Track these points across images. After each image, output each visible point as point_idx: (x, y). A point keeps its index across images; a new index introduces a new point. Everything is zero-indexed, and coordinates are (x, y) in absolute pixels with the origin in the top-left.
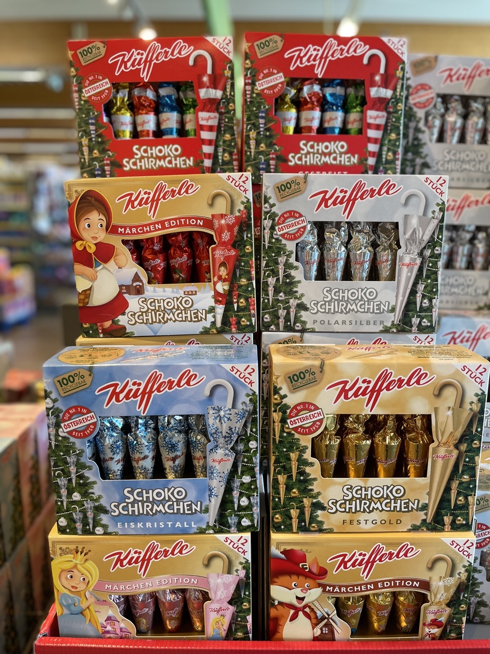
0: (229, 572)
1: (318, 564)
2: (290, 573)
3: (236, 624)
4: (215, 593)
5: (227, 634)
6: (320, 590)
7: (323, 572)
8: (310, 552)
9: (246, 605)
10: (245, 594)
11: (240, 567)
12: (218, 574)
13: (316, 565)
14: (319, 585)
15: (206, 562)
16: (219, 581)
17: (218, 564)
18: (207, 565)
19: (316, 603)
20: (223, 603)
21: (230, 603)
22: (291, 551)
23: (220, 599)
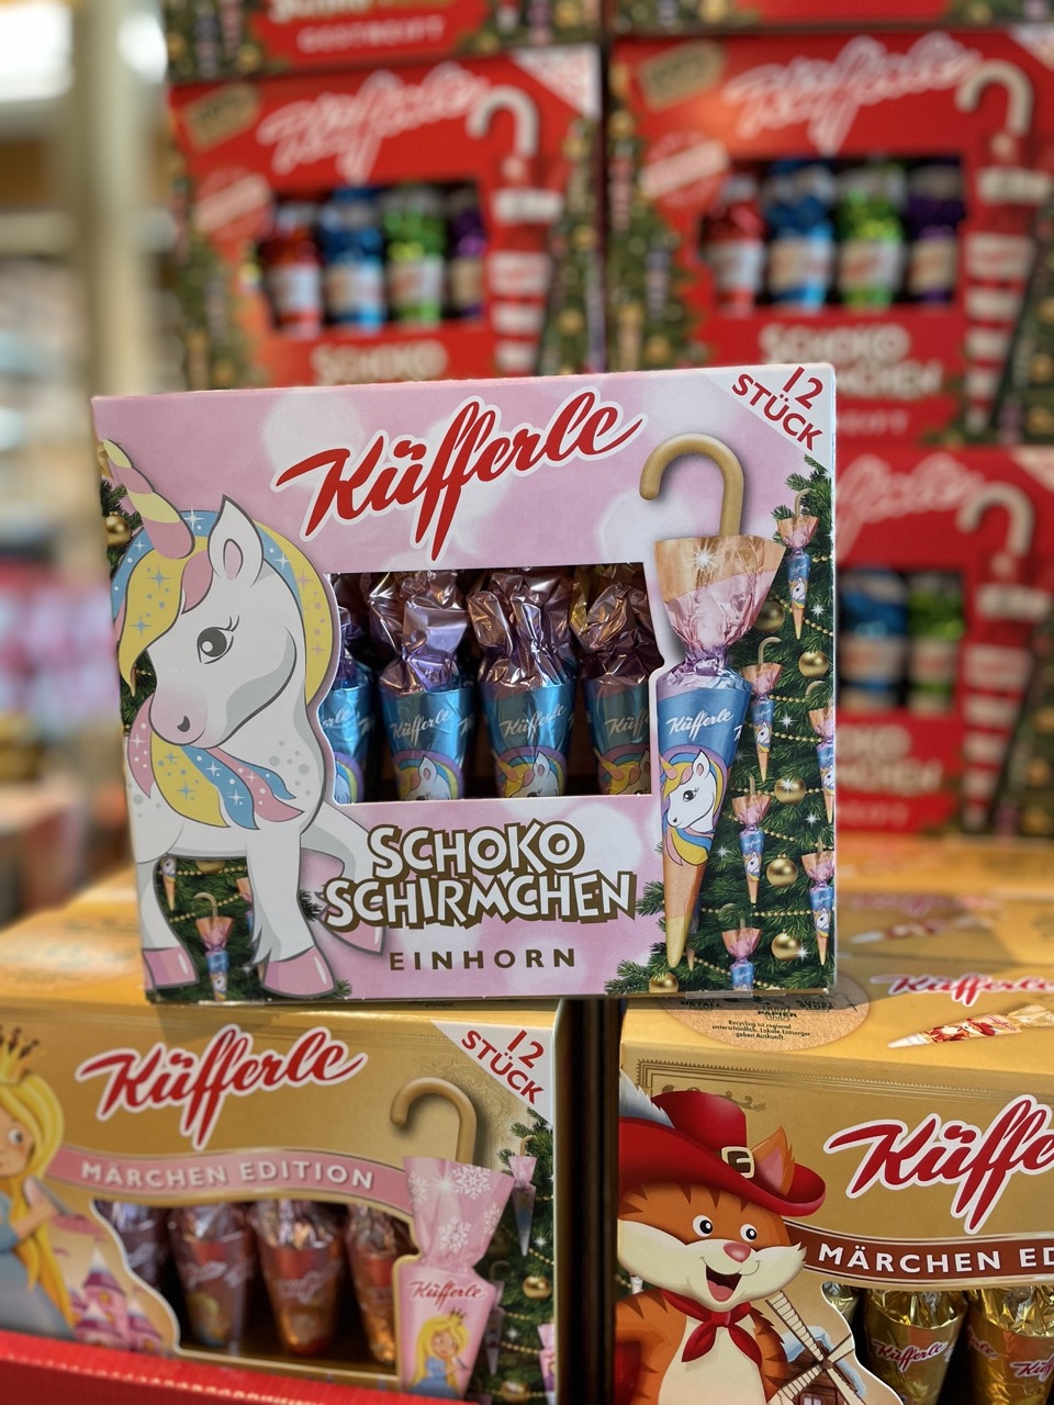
0: (479, 1159)
1: (788, 1154)
2: (686, 1180)
3: (503, 1351)
4: (432, 1229)
5: (472, 1382)
6: (793, 1255)
7: (807, 1189)
8: (761, 1107)
9: (535, 1287)
10: (532, 1245)
11: (516, 1144)
12: (443, 1162)
13: (780, 1161)
14: (794, 1237)
15: (400, 1116)
16: (445, 1185)
17: (440, 1125)
18: (405, 1126)
19: (780, 1302)
20: (457, 1267)
21: (482, 1269)
22: (692, 1097)
23: (450, 1253)
